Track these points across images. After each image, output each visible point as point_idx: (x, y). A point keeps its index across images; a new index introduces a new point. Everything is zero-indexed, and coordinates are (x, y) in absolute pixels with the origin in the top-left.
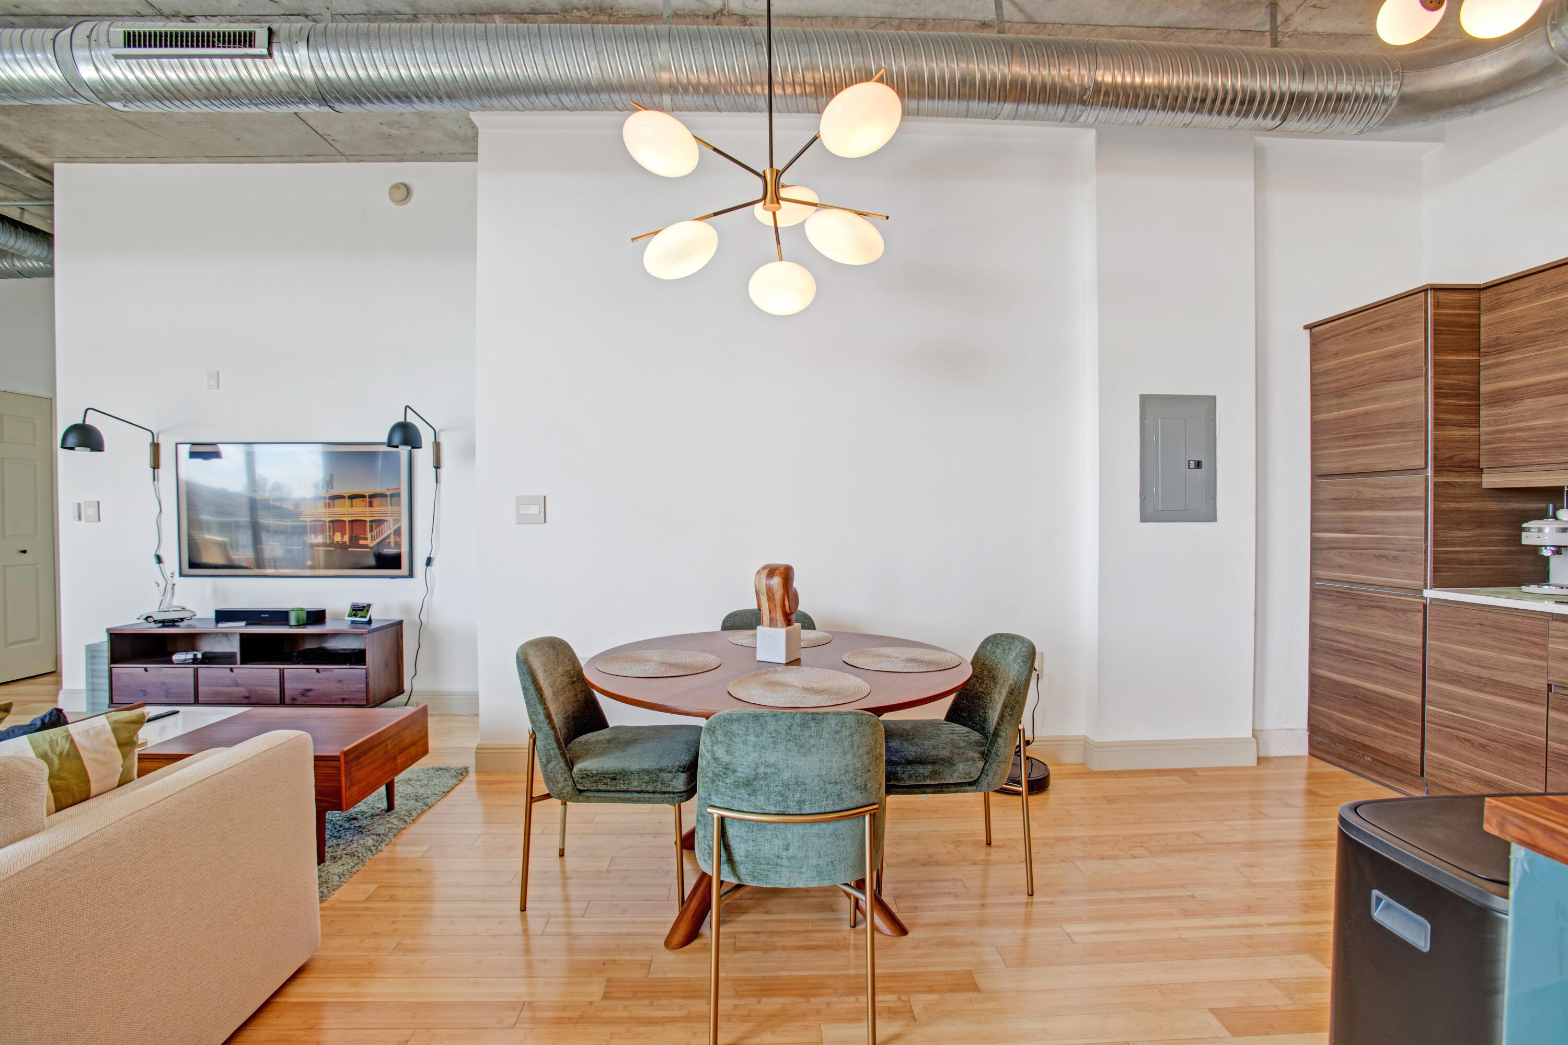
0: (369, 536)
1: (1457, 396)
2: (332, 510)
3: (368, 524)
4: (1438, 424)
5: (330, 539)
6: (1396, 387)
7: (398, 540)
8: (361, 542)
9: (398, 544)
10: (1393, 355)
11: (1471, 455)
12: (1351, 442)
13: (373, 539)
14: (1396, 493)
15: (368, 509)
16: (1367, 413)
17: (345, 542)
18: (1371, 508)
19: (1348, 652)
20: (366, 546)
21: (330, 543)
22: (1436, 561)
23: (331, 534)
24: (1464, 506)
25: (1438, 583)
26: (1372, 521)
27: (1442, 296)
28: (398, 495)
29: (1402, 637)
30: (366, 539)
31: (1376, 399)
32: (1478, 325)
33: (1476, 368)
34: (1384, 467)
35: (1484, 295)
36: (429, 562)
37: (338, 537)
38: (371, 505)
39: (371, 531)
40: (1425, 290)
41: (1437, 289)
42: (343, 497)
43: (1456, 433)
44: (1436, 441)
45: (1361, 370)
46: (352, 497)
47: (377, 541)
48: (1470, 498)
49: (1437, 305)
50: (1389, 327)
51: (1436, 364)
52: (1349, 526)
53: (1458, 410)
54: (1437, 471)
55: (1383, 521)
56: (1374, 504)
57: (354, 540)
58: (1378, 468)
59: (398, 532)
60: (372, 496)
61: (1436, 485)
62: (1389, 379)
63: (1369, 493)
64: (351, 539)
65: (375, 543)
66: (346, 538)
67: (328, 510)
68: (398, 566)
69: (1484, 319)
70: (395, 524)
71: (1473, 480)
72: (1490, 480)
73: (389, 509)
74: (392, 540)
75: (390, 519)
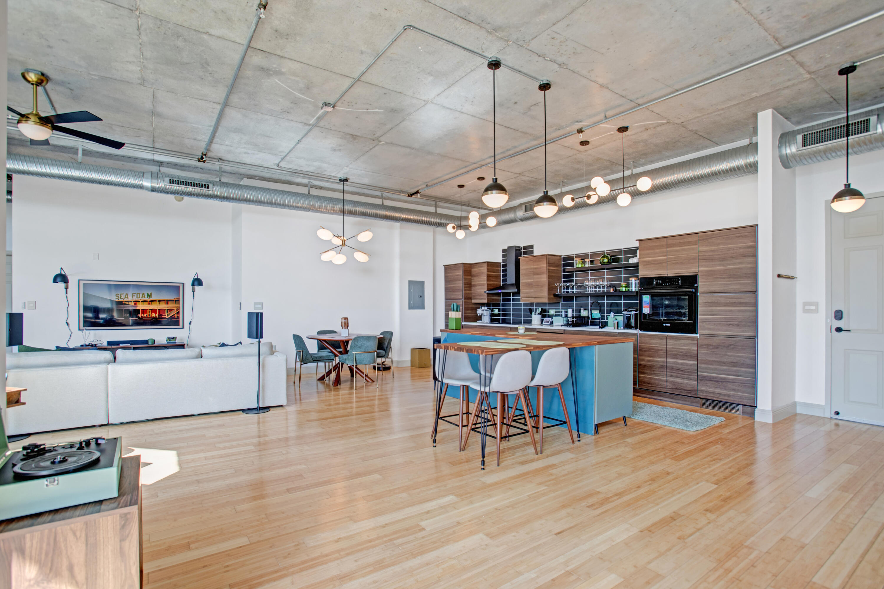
0: (166, 314)
1: (468, 284)
2: (151, 305)
3: (167, 310)
4: (465, 290)
6: (458, 282)
7: (178, 315)
8: (163, 317)
9: (178, 318)
10: (458, 275)
11: (470, 296)
13: (168, 315)
15: (166, 305)
16: (453, 287)
17: (156, 317)
20: (165, 318)
21: (150, 317)
22: (464, 317)
23: (150, 314)
24: (469, 306)
25: (465, 321)
27: (465, 265)
28: (179, 300)
30: (165, 315)
31: (455, 284)
32: (471, 271)
33: (471, 279)
34: (456, 298)
35: (472, 265)
36: (190, 323)
37: (153, 315)
38: (167, 304)
39: (167, 312)
40: (462, 263)
41: (464, 264)
42: (156, 301)
43: (468, 292)
44: (464, 293)
46: (159, 301)
47: (170, 316)
48: (470, 305)
49: (464, 267)
50: (457, 269)
51: (464, 278)
53: (468, 287)
54: (464, 299)
57: (160, 316)
59: (178, 313)
60: (168, 301)
61: (464, 302)
62: (457, 280)
64: (159, 315)
66: (157, 315)
67: (149, 305)
68: (179, 325)
69: (472, 270)
70: (177, 310)
71: (470, 301)
72: (473, 301)
73: (175, 305)
74: (176, 316)
75: (175, 309)
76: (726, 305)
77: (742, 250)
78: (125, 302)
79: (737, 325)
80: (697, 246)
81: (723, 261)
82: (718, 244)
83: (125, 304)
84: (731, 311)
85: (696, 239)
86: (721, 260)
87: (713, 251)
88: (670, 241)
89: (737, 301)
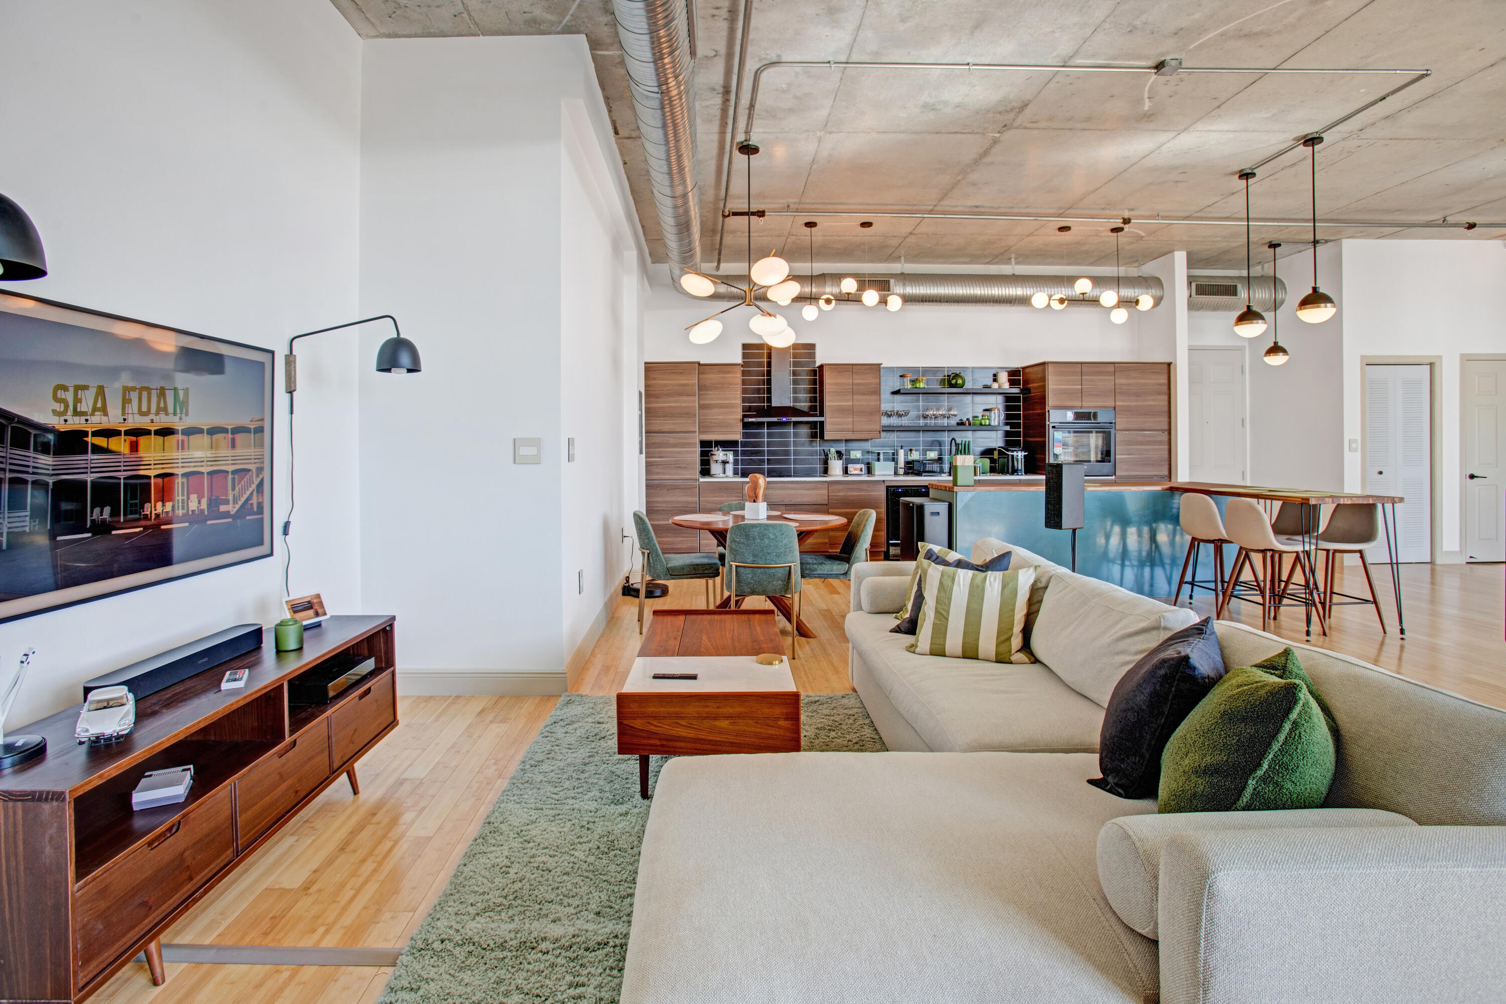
0: (230, 496)
3: (230, 476)
5: (183, 508)
6: (685, 398)
7: (260, 499)
8: (223, 508)
9: (260, 506)
10: (684, 385)
12: (662, 419)
13: (235, 500)
14: (682, 441)
15: (229, 452)
16: (670, 407)
17: (202, 511)
18: (673, 447)
19: (663, 510)
20: (227, 514)
21: (184, 515)
23: (185, 498)
26: (673, 452)
28: (261, 431)
29: (689, 499)
30: (227, 502)
31: (675, 402)
34: (679, 430)
36: (285, 528)
37: (197, 502)
38: (232, 444)
39: (233, 487)
42: (202, 432)
45: (668, 388)
46: (210, 432)
47: (240, 503)
49: (697, 369)
50: (682, 373)
52: (662, 455)
55: (679, 453)
56: (675, 445)
57: (213, 506)
58: (677, 430)
59: (260, 484)
60: (234, 431)
62: (681, 394)
63: (672, 441)
64: (210, 502)
65: (238, 507)
66: (204, 505)
68: (263, 542)
70: (258, 474)
72: (704, 437)
73: (252, 452)
74: (254, 501)
75: (253, 467)
76: (1142, 443)
77: (1155, 387)
78: (96, 434)
79: (1152, 464)
80: (1113, 377)
81: (1138, 396)
82: (1134, 378)
83: (97, 449)
84: (1146, 450)
85: (1113, 370)
86: (1137, 395)
87: (1129, 385)
88: (1085, 369)
89: (1152, 439)
